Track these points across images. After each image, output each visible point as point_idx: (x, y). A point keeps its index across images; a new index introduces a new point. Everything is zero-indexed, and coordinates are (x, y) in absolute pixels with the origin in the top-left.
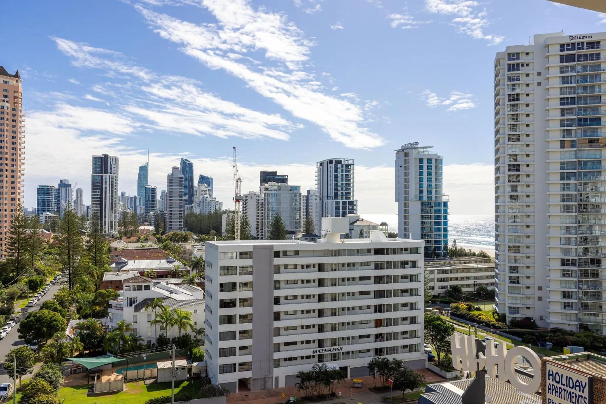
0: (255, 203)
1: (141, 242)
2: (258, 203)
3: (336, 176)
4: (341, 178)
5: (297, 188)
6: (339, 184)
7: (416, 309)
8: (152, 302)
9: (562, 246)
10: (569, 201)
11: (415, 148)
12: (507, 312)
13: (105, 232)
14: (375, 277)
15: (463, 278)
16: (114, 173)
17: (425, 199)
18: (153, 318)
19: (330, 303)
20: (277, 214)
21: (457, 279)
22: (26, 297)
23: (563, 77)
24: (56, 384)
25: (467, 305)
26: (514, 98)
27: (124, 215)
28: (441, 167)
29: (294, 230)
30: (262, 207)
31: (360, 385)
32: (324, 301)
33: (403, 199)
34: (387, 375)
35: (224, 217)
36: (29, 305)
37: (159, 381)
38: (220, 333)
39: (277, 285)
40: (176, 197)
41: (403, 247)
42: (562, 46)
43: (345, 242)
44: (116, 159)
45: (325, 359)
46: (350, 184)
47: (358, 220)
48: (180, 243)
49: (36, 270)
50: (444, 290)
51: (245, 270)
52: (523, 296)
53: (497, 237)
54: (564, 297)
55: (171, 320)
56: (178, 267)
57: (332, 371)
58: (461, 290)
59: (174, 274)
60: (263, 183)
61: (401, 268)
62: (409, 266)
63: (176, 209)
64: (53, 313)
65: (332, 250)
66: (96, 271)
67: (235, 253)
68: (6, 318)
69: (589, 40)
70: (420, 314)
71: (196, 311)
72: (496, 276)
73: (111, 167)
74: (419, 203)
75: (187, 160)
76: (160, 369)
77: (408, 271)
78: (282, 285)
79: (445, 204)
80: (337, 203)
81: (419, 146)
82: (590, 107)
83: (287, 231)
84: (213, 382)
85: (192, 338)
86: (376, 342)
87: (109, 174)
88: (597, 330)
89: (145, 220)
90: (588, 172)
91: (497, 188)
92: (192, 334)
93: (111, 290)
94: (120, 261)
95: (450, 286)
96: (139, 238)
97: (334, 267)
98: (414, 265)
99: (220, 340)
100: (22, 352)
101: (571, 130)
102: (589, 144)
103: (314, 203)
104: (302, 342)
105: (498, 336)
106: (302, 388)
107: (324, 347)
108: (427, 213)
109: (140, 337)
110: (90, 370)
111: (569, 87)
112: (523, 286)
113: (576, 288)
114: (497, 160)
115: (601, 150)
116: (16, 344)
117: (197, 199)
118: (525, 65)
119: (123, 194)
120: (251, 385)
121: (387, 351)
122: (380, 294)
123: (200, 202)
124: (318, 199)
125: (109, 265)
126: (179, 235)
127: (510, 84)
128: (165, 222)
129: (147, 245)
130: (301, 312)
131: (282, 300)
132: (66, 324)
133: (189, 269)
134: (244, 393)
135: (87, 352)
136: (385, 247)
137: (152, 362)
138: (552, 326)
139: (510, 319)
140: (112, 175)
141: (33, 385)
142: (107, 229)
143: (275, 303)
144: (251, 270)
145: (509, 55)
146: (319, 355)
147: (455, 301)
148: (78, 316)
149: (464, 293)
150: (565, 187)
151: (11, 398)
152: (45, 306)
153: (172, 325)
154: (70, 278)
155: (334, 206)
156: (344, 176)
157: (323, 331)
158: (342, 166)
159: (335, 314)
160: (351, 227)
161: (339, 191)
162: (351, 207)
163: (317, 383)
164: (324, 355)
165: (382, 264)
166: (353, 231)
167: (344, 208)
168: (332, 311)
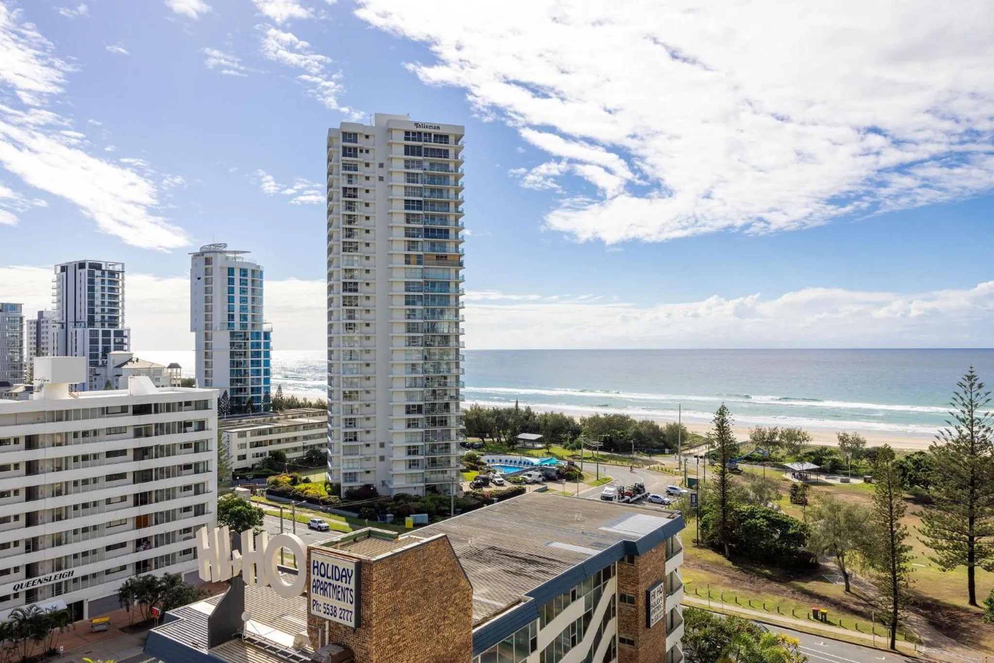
3: (91, 289)
4: (100, 292)
5: (16, 307)
6: (98, 302)
7: (204, 493)
9: (407, 389)
10: (414, 332)
11: (221, 252)
12: (342, 481)
14: (135, 450)
15: (287, 440)
17: (237, 328)
19: (50, 500)
21: (279, 441)
23: (408, 174)
25: (291, 477)
26: (350, 193)
28: (261, 282)
29: (10, 380)
31: (104, 627)
32: (37, 499)
33: (203, 327)
34: (151, 601)
41: (183, 400)
42: (407, 133)
43: (80, 397)
45: (39, 596)
46: (117, 303)
47: (130, 360)
50: (260, 459)
52: (362, 457)
53: (330, 379)
54: (409, 453)
57: (51, 615)
58: (285, 456)
61: (179, 432)
62: (193, 428)
69: (437, 131)
70: (212, 500)
72: (330, 433)
74: (227, 334)
77: (192, 436)
79: (267, 335)
80: (94, 334)
81: (227, 249)
82: (439, 216)
86: (137, 551)
88: (445, 491)
90: (435, 295)
91: (330, 313)
95: (270, 452)
97: (58, 439)
98: (201, 426)
101: (418, 241)
102: (437, 261)
103: (52, 332)
105: (328, 515)
107: (37, 576)
108: (240, 347)
111: (414, 188)
112: (362, 443)
113: (422, 441)
114: (330, 276)
115: (449, 269)
118: (364, 151)
121: (156, 563)
122: (143, 476)
124: (58, 326)
127: (346, 174)
136: (152, 402)
138: (395, 493)
139: (345, 490)
145: (344, 134)
146: (27, 591)
147: (275, 473)
149: (290, 460)
150: (411, 314)
155: (88, 338)
156: (106, 289)
157: (35, 549)
158: (103, 272)
159: (59, 518)
160: (118, 371)
161: (97, 313)
162: (118, 340)
163: (19, 640)
164: (37, 589)
165: (146, 429)
166: (120, 378)
167: (106, 342)
168: (53, 513)
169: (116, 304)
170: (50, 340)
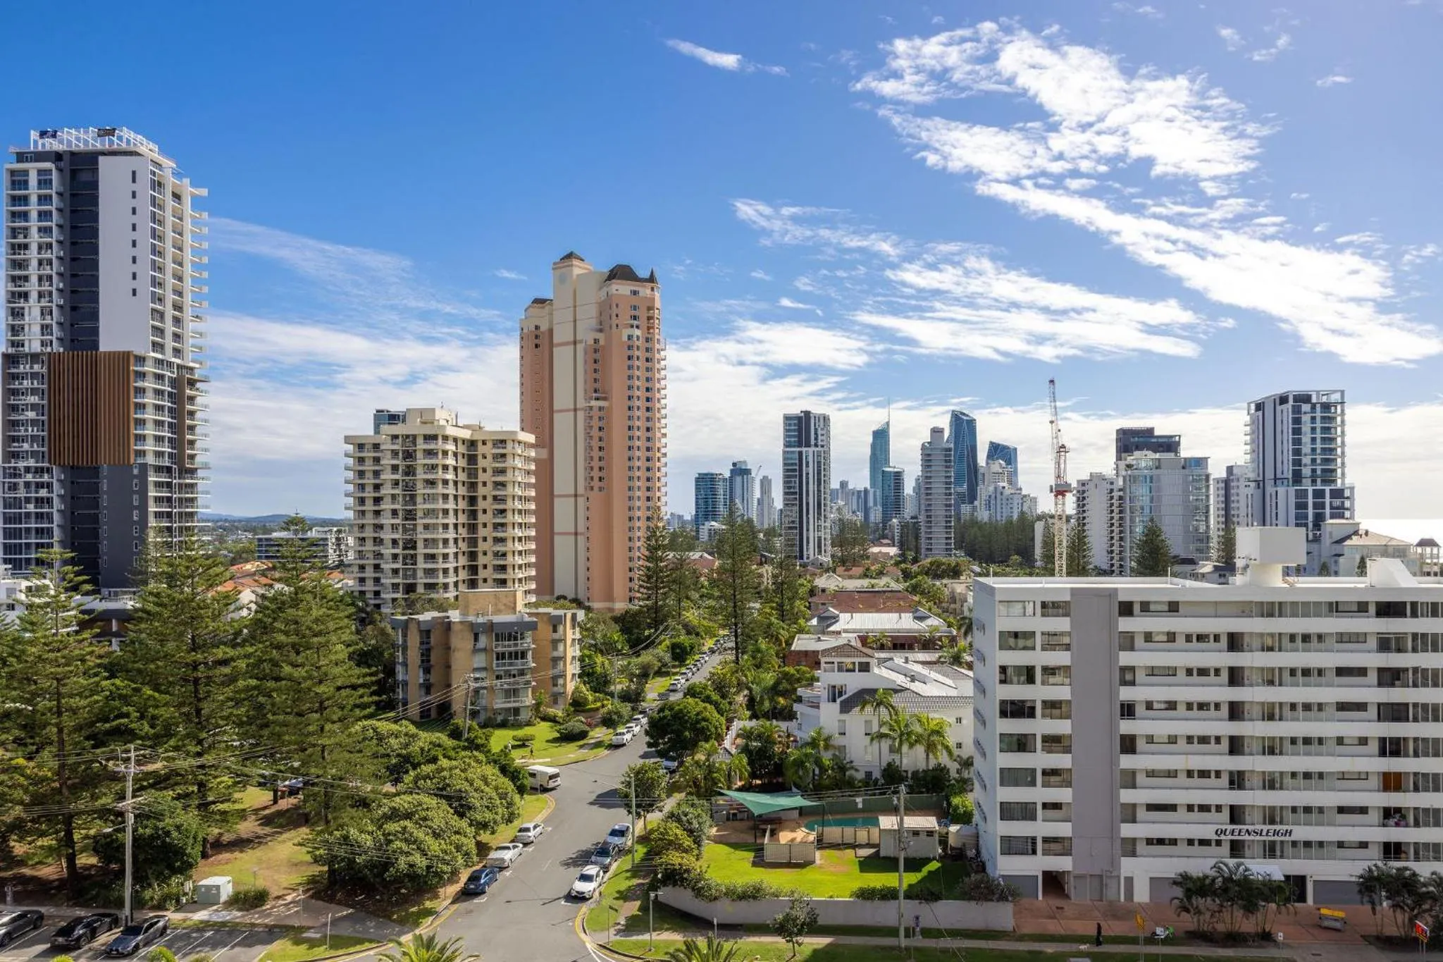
0: (1105, 498)
1: (871, 577)
2: (1112, 498)
3: (1297, 431)
4: (1310, 435)
5: (1201, 462)
6: (1306, 449)
8: (874, 697)
13: (808, 558)
14: (1381, 670)
16: (822, 446)
18: (875, 728)
19: (1260, 724)
20: (1152, 520)
22: (667, 674)
24: (700, 836)
27: (843, 525)
29: (1194, 555)
30: (1119, 504)
31: (1338, 925)
32: (1243, 720)
34: (1412, 910)
35: (1039, 527)
36: (671, 688)
37: (882, 854)
38: (1002, 770)
39: (1127, 676)
40: (938, 487)
43: (1297, 585)
44: (826, 419)
45: (1247, 852)
46: (1335, 449)
47: (1356, 533)
48: (945, 581)
49: (686, 626)
51: (1053, 642)
55: (909, 734)
56: (936, 629)
57: (1264, 883)
59: (927, 644)
60: (1123, 455)
63: (939, 512)
64: (704, 705)
65: (1262, 603)
66: (784, 635)
67: (1031, 604)
68: (633, 709)
71: (959, 720)
73: (816, 434)
75: (964, 414)
76: (885, 830)
78: (1140, 676)
80: (1301, 494)
83: (1175, 557)
84: (989, 870)
85: (953, 774)
86: (1384, 825)
87: (811, 450)
89: (881, 535)
92: (953, 767)
93: (804, 668)
94: (825, 615)
96: (868, 569)
97: (1269, 642)
99: (1002, 784)
100: (646, 771)
103: (1244, 495)
104: (1190, 808)
106: (1187, 911)
107: (1243, 824)
109: (852, 762)
110: (760, 816)
116: (645, 756)
117: (984, 491)
119: (843, 484)
120: (1070, 886)
121: (1416, 853)
122: (1395, 712)
123: (990, 496)
124: (1253, 485)
125: (808, 620)
126: (944, 564)
128: (917, 537)
129: (881, 583)
130: (1185, 741)
131: (1140, 710)
132: (724, 727)
133: (955, 633)
134: (1056, 902)
135: (759, 782)
136: (1408, 598)
137: (870, 815)
140: (819, 449)
141: (661, 833)
142: (810, 551)
143: (1122, 715)
144: (1066, 640)
146: (1232, 842)
148: (748, 713)
151: (630, 851)
152: (691, 692)
153: (911, 746)
154: (737, 643)
155: (1292, 500)
156: (1318, 430)
157: (1241, 787)
158: (1314, 407)
159: (1272, 752)
160: (1337, 549)
161: (1305, 465)
162: (1337, 502)
163: (1225, 904)
164: (1243, 841)
165: (1397, 639)
166: (1341, 560)
167: (1319, 506)
168: (1264, 742)
169: (1332, 450)
170: (1242, 504)
